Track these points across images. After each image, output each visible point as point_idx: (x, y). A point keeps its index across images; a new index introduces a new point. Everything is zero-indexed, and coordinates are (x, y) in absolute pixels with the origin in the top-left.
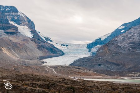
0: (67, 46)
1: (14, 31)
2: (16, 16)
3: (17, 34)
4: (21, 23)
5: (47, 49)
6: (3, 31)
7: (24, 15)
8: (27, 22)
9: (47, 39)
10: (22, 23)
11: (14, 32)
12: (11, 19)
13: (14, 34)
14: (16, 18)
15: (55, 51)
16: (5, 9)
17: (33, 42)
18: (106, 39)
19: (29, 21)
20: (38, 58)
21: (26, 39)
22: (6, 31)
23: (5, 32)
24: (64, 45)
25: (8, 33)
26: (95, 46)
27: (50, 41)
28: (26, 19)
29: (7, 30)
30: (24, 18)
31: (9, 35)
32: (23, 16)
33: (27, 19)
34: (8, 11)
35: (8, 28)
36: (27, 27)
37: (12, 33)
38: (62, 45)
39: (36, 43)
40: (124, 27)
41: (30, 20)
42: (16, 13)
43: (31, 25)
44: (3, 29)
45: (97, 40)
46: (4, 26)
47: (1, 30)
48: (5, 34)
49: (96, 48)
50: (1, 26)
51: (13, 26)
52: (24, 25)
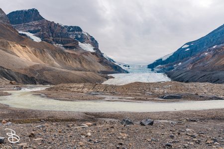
0: (129, 66)
1: (74, 45)
3: (76, 48)
4: (84, 41)
5: (111, 66)
6: (62, 45)
7: (88, 34)
8: (90, 41)
9: (110, 60)
10: (86, 42)
14: (79, 36)
15: (119, 69)
17: (94, 56)
19: (93, 39)
20: (98, 72)
21: (86, 53)
22: (66, 45)
23: (64, 47)
24: (126, 66)
25: (66, 47)
26: (156, 66)
27: (114, 61)
30: (87, 37)
31: (68, 49)
32: (86, 34)
33: (90, 38)
34: (72, 31)
36: (90, 45)
37: (71, 48)
39: (98, 57)
40: (188, 46)
42: (80, 32)
43: (95, 43)
45: (158, 61)
46: (64, 40)
47: (60, 45)
48: (64, 48)
49: (158, 68)
50: (60, 41)
51: (74, 41)
52: (87, 43)
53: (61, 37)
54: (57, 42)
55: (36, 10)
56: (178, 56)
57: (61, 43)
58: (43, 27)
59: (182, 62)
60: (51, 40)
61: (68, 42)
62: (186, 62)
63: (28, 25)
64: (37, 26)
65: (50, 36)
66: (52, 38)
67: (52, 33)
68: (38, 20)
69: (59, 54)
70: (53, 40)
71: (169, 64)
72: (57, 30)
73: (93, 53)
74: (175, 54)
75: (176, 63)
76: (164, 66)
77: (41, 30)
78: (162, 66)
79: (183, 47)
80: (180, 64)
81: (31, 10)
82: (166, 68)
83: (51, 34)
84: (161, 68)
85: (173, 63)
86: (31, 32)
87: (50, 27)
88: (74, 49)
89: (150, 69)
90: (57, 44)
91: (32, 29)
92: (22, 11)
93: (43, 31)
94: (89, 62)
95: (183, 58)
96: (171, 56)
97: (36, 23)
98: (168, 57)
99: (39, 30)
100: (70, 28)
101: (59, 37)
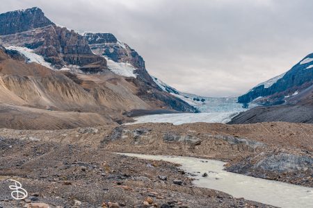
0: (203, 100)
1: (98, 66)
2: (112, 47)
3: (102, 71)
4: (120, 59)
5: (164, 100)
6: (78, 67)
7: (127, 46)
8: (130, 57)
10: (122, 59)
11: (97, 68)
12: (103, 52)
13: (97, 72)
14: (112, 51)
15: (181, 105)
16: (95, 39)
18: (274, 85)
19: (134, 54)
21: (116, 79)
22: (84, 67)
23: (81, 69)
24: (198, 100)
25: (85, 70)
26: (253, 99)
27: (175, 92)
28: (128, 52)
29: (86, 64)
30: (125, 51)
31: (89, 73)
32: (124, 47)
33: (130, 52)
34: (100, 42)
35: (88, 61)
36: (129, 64)
37: (93, 71)
38: (194, 99)
40: (312, 60)
41: (136, 54)
42: (113, 43)
43: (138, 61)
44: (79, 64)
45: (256, 89)
46: (82, 58)
47: (75, 66)
48: (81, 72)
49: (256, 102)
50: (75, 59)
51: (99, 58)
52: (125, 62)
53: (78, 53)
54: (70, 62)
55: (39, 10)
56: (293, 79)
57: (78, 63)
58: (48, 37)
59: (300, 90)
60: (61, 59)
61: (89, 61)
62: (306, 90)
63: (25, 35)
64: (39, 36)
65: (59, 52)
66: (61, 55)
67: (63, 47)
68: (41, 25)
69: (53, 83)
70: (64, 58)
71: (275, 94)
72: (71, 42)
73: (128, 79)
74: (287, 75)
75: (289, 92)
76: (267, 98)
77: (45, 43)
78: (264, 98)
79: (301, 63)
80: (296, 93)
81: (31, 9)
82: (271, 101)
83: (61, 49)
84: (262, 102)
85: (283, 93)
86: (29, 46)
87: (60, 37)
88: (99, 73)
89: (242, 105)
90: (71, 66)
91: (31, 42)
92: (16, 13)
93: (47, 45)
94: (116, 94)
95: (301, 84)
96: (280, 80)
97: (38, 31)
98: (275, 81)
99: (41, 44)
100: (96, 36)
101: (73, 52)
